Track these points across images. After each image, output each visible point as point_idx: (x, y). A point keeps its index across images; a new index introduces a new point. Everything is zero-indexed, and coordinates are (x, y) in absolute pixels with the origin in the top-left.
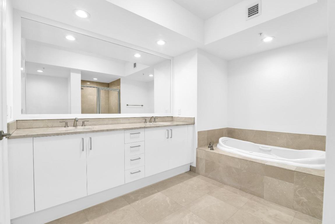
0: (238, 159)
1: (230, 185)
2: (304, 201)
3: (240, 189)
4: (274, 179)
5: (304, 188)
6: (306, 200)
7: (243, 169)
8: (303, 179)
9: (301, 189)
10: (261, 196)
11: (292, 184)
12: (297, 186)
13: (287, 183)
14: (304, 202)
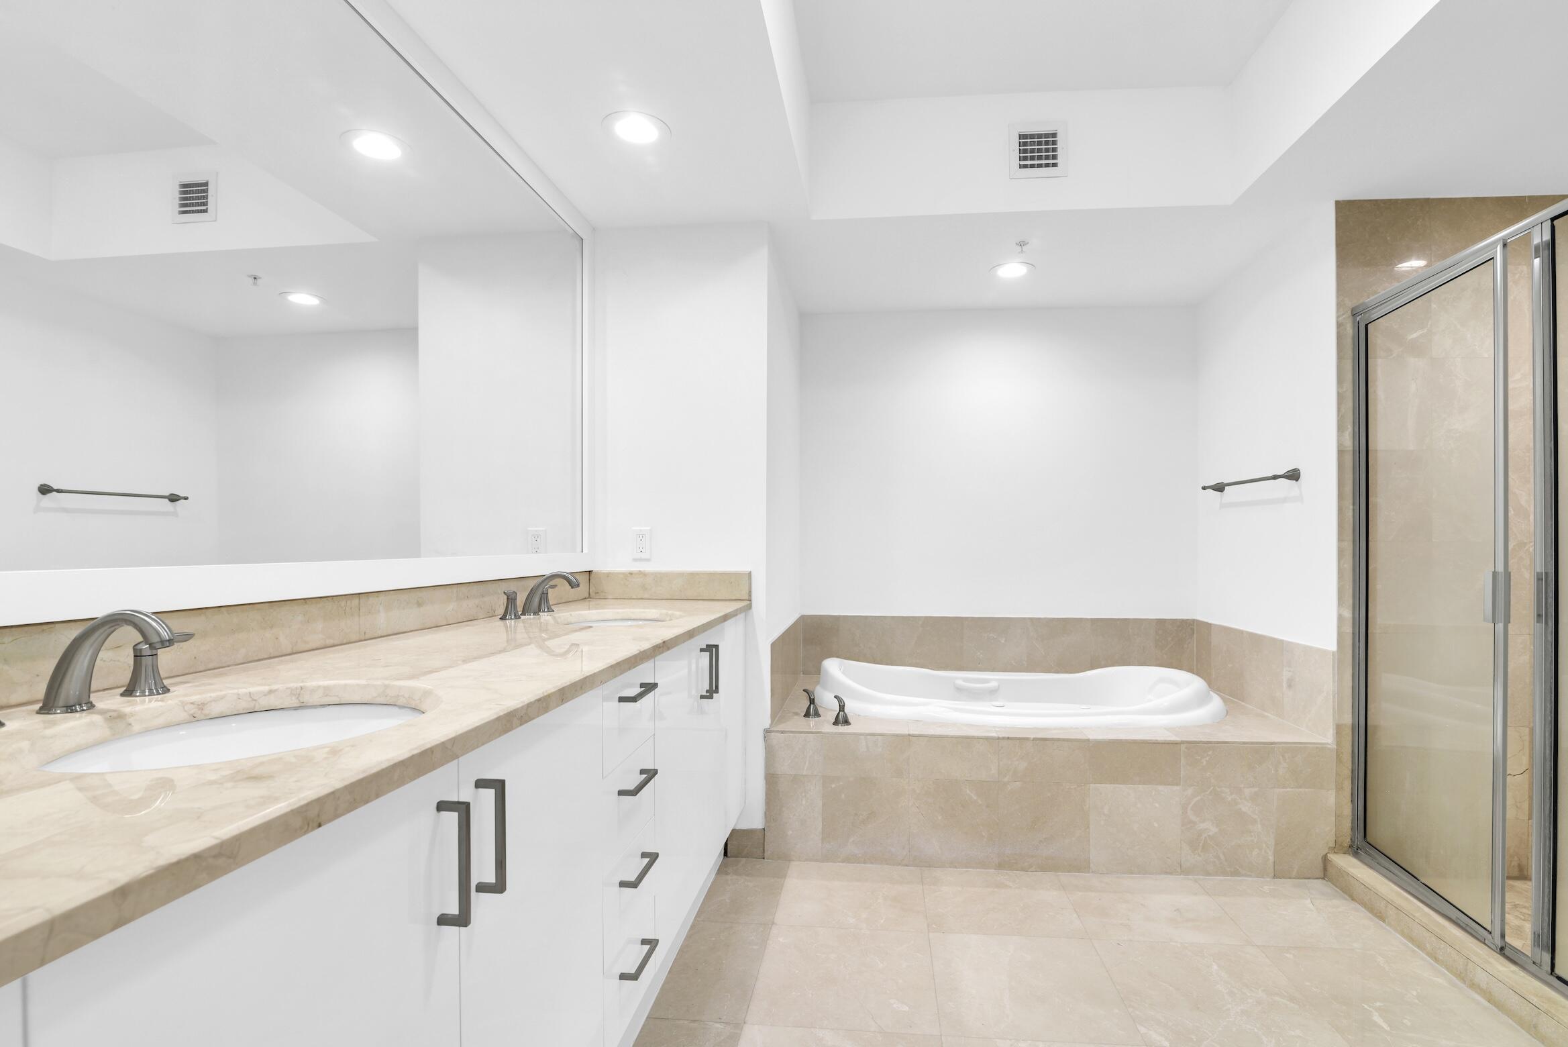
0: (987, 739)
1: (953, 864)
2: (1211, 833)
3: (1000, 866)
4: (1121, 786)
5: (1208, 793)
6: (1214, 830)
7: (1006, 780)
8: (1205, 763)
9: (1199, 798)
10: (1079, 866)
11: (1176, 788)
12: (1190, 791)
13: (1160, 788)
14: (1209, 836)
